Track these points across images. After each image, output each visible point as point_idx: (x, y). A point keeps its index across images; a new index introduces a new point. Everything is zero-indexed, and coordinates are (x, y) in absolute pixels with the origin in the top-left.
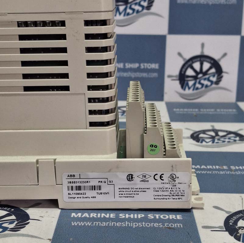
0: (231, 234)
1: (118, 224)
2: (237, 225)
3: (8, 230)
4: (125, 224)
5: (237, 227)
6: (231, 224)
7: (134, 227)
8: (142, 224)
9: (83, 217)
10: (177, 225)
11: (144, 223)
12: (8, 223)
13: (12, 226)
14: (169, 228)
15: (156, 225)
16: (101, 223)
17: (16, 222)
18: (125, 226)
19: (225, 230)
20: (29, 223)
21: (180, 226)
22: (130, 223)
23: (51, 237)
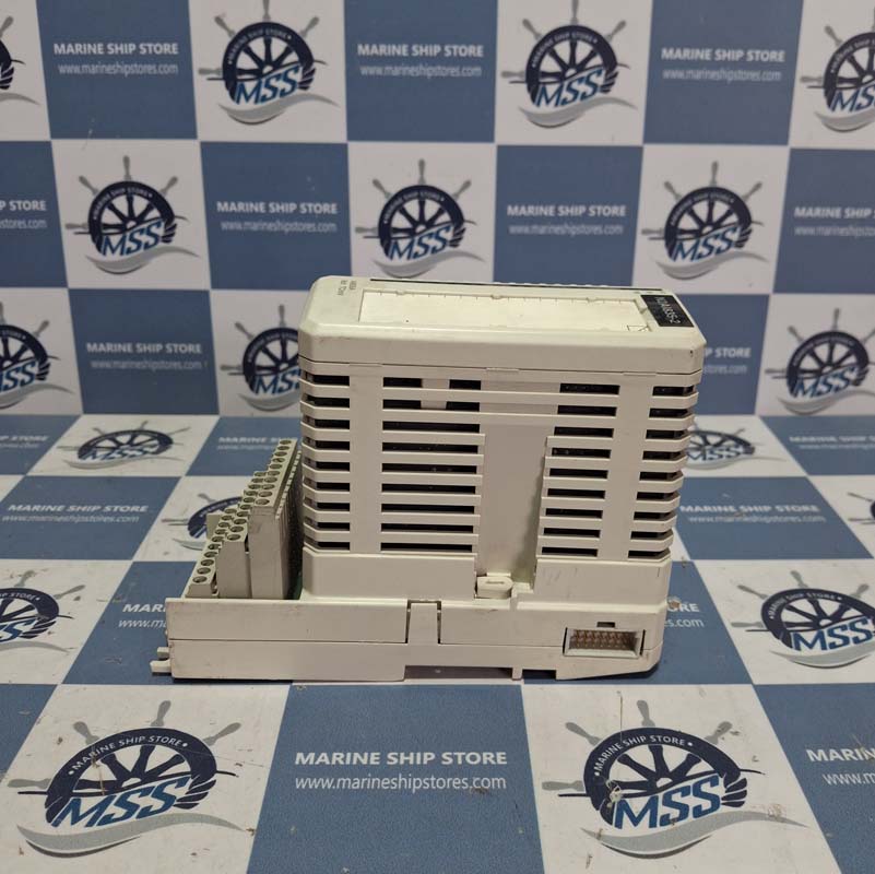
0: (596, 804)
1: (384, 783)
2: (608, 778)
3: (176, 803)
4: (397, 782)
5: (607, 782)
6: (597, 774)
7: (414, 791)
8: (429, 782)
9: (317, 763)
10: (496, 782)
11: (433, 779)
12: (175, 785)
13: (181, 792)
14: (481, 791)
15: (456, 782)
16: (352, 782)
17: (191, 781)
18: (397, 789)
19: (585, 792)
20: (215, 781)
21: (501, 782)
22: (408, 778)
23: (254, 826)
